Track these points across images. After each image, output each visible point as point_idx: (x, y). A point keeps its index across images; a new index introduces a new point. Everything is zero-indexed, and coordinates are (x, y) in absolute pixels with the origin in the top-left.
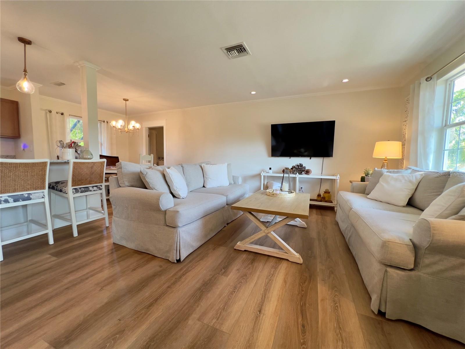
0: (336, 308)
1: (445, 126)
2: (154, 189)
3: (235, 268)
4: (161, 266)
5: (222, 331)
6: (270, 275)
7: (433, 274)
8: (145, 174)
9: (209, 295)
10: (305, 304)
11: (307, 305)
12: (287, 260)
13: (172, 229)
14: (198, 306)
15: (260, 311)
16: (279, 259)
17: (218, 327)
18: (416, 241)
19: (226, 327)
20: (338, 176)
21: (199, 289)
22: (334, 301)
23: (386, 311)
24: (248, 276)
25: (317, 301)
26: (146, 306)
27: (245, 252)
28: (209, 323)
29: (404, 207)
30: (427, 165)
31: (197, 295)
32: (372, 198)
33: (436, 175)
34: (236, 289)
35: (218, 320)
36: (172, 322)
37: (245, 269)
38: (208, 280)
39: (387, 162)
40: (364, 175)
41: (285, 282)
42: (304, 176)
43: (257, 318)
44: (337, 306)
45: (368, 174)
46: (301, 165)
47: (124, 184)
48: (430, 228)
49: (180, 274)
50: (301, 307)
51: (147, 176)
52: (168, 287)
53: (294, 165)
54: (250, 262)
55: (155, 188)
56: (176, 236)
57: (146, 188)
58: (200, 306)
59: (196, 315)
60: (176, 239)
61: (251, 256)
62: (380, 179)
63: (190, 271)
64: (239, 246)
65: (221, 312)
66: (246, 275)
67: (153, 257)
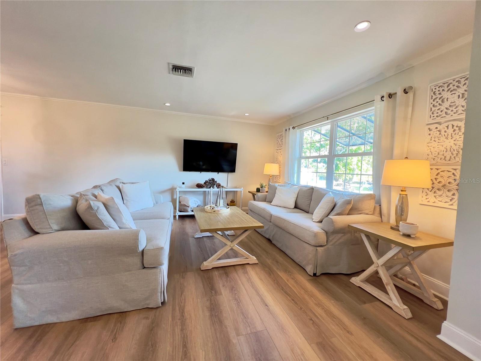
0: (296, 282)
1: (300, 157)
2: (110, 227)
3: (221, 285)
4: (147, 318)
5: (259, 331)
6: (248, 280)
7: (332, 245)
8: (96, 209)
9: (224, 315)
10: (283, 287)
11: (284, 287)
12: (248, 264)
13: (154, 270)
14: (226, 328)
15: (267, 305)
16: (242, 266)
17: (255, 331)
18: (326, 229)
19: (259, 327)
20: (242, 188)
21: (211, 316)
22: (292, 279)
23: (316, 272)
24: (235, 287)
25: (285, 282)
26: (182, 356)
27: (213, 269)
28: (247, 332)
29: (293, 209)
30: (294, 181)
31: (215, 321)
32: (275, 205)
33: (307, 189)
34: (238, 301)
35: (250, 327)
36: (221, 351)
37: (228, 282)
38: (210, 306)
39: (271, 177)
40: (259, 187)
41: (261, 279)
42: (216, 189)
43: (269, 310)
44: (296, 280)
45: (263, 187)
46: (213, 180)
47: (51, 228)
48: (333, 222)
49: (177, 313)
50: (282, 290)
51: (99, 211)
52: (182, 330)
53: (207, 180)
54: (225, 276)
55: (112, 226)
56: (160, 276)
57: (88, 229)
58: (227, 326)
59: (232, 334)
60: (160, 280)
61: (221, 271)
62: (276, 191)
63: (184, 306)
64: (207, 266)
65: (246, 320)
66: (233, 287)
67: (121, 314)
